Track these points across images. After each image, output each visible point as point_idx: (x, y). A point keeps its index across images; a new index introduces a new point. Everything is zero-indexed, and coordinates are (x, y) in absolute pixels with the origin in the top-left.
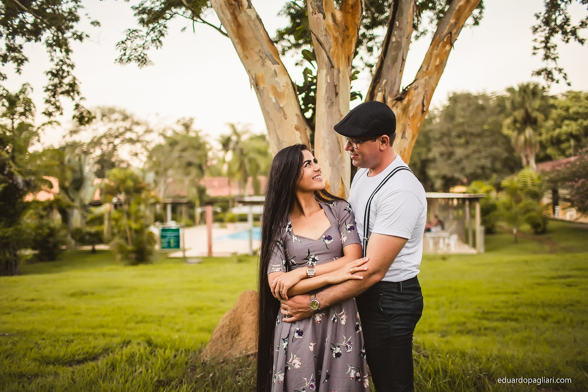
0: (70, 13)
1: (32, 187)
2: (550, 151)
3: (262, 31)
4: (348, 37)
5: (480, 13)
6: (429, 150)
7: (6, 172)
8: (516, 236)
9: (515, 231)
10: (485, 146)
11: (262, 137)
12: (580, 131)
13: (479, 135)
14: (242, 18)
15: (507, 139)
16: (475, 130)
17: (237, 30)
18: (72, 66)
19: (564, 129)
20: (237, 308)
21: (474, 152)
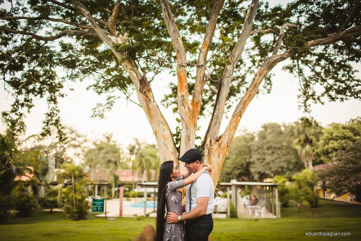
0: (59, 84)
1: (20, 172)
2: (323, 158)
3: (159, 111)
4: (194, 116)
5: (271, 87)
6: (251, 157)
7: (6, 164)
8: (300, 208)
9: (299, 205)
10: (283, 155)
11: (153, 146)
12: (339, 147)
13: (279, 149)
14: (151, 106)
15: (296, 152)
16: (278, 146)
17: (148, 111)
18: (59, 111)
19: (330, 145)
20: (143, 233)
21: (277, 158)
